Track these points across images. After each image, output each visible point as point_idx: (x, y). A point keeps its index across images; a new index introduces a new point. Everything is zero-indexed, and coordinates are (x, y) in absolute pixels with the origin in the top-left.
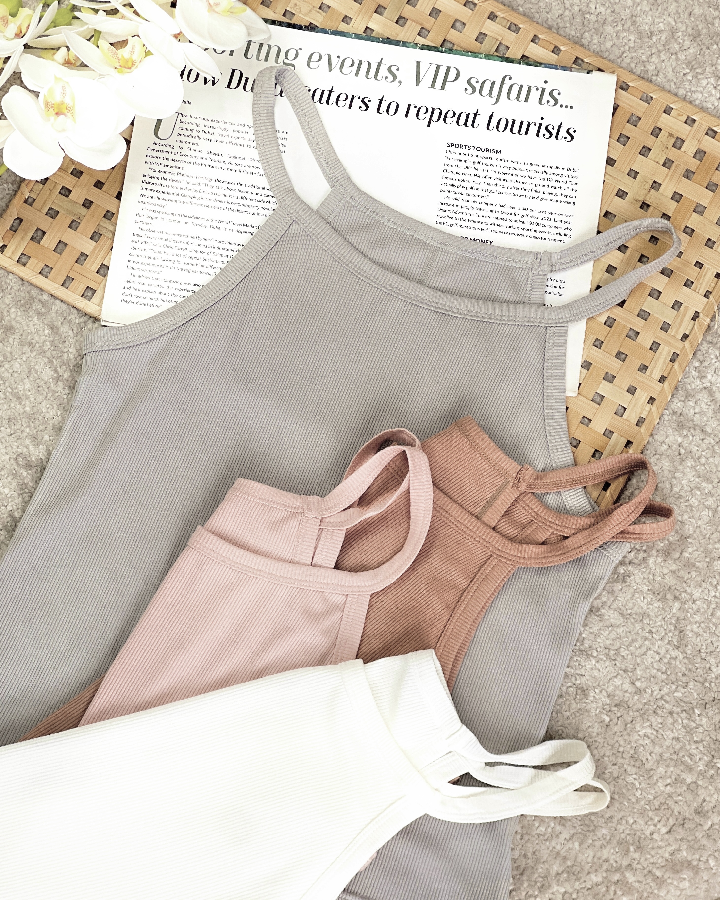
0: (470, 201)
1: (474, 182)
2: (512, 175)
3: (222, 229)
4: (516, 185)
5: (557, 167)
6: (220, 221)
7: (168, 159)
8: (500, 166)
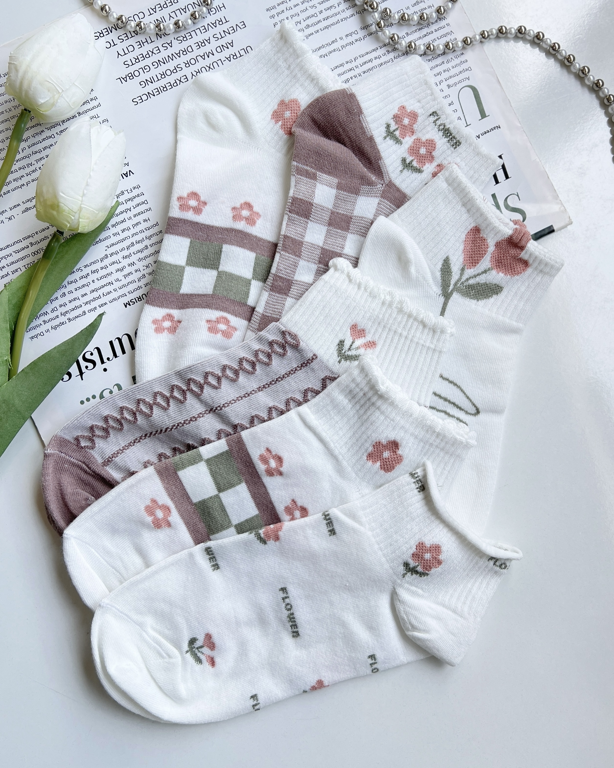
0: (120, 232)
1: (129, 256)
2: (96, 290)
3: (344, 37)
4: (84, 281)
5: (55, 328)
6: (352, 43)
7: (445, 71)
8: (115, 290)
